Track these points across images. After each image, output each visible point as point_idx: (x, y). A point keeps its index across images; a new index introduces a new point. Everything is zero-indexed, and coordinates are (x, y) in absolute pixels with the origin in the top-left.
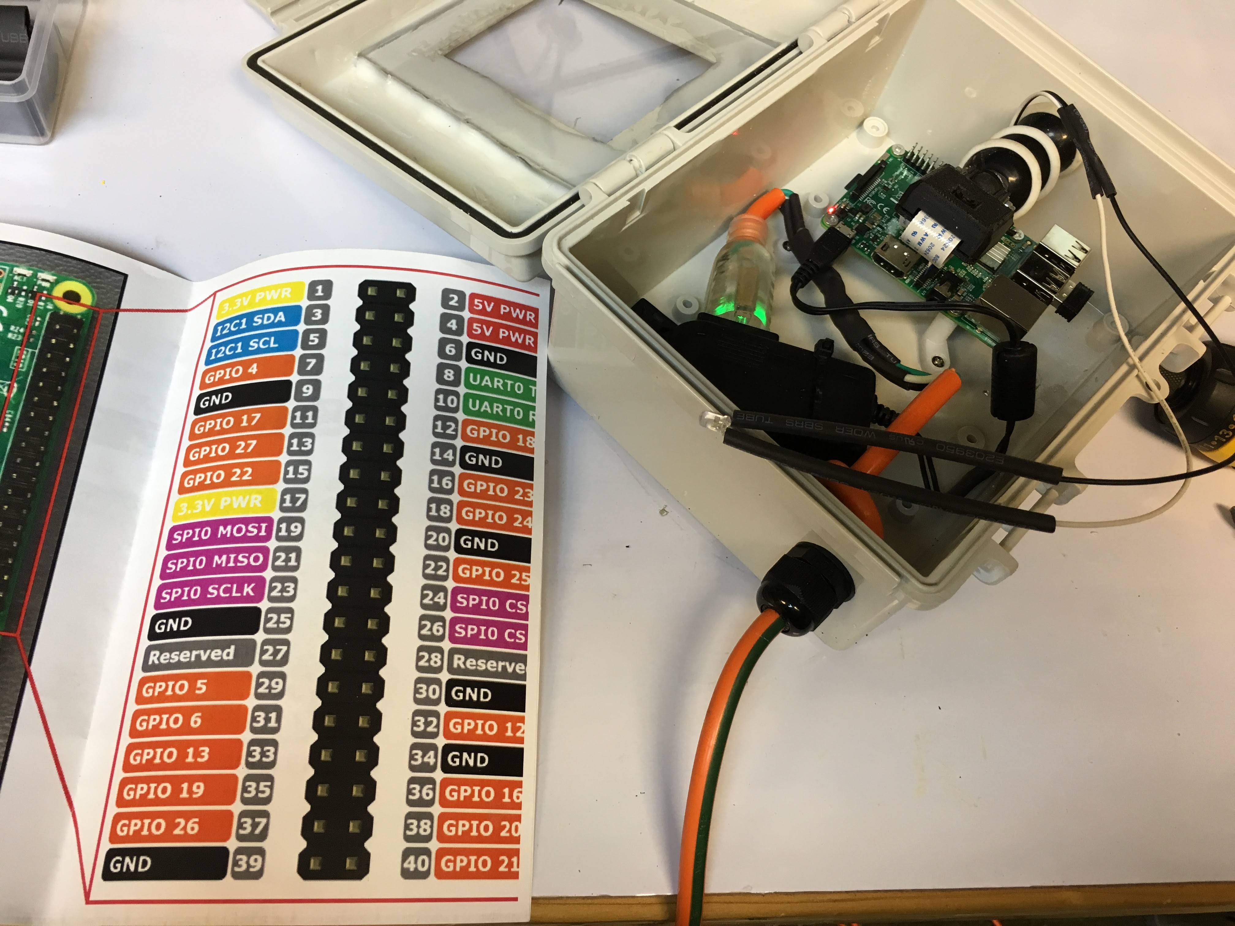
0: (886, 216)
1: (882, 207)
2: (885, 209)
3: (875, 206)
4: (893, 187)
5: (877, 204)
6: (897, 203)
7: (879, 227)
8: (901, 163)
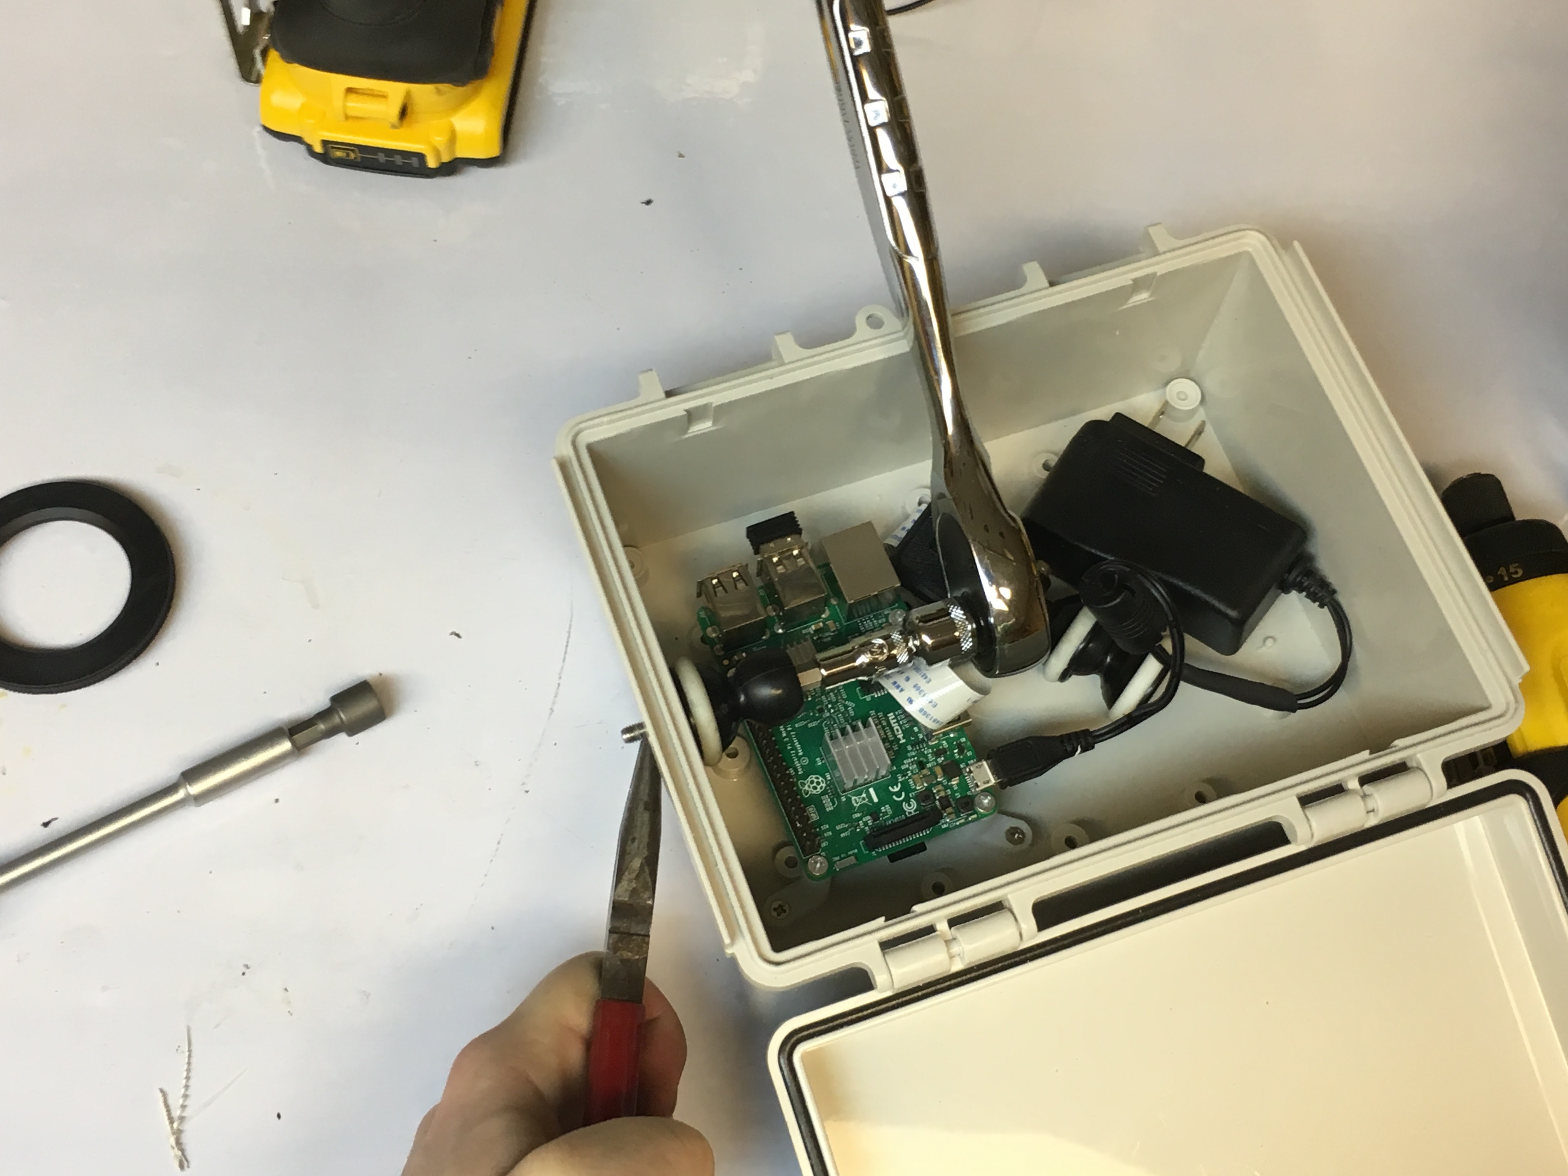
0: (900, 780)
1: (898, 794)
2: (896, 789)
3: (907, 800)
4: (864, 816)
5: (902, 802)
6: (871, 790)
7: (921, 765)
8: (824, 850)
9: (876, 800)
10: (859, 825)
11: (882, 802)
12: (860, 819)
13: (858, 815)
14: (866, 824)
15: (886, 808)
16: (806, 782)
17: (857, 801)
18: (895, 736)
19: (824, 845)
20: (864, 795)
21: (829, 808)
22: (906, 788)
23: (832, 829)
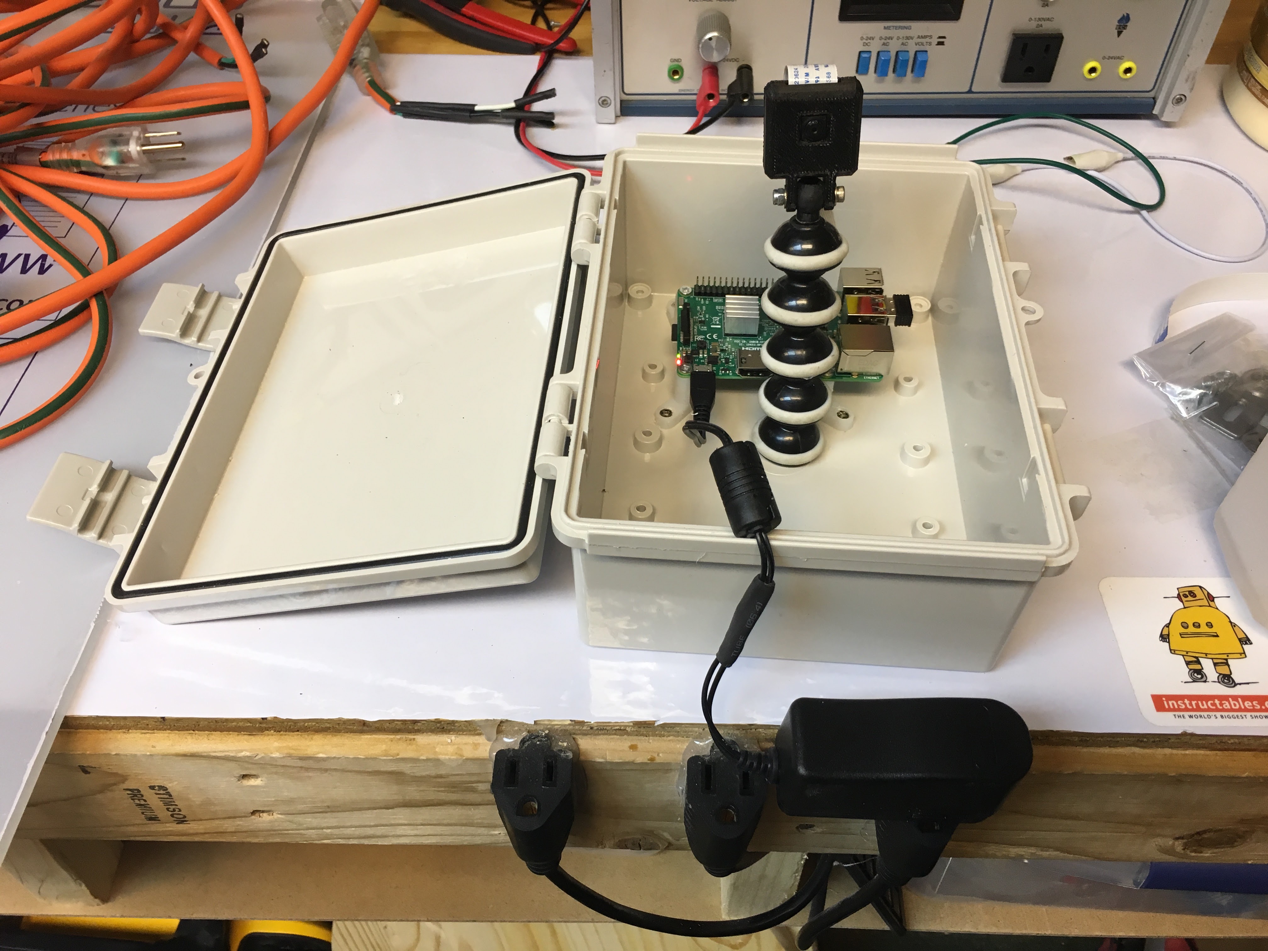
0: (719, 340)
1: (711, 336)
2: (715, 336)
3: (706, 339)
4: (706, 318)
5: (706, 336)
6: (719, 327)
7: (722, 351)
8: (695, 298)
9: (712, 326)
10: (700, 314)
11: (709, 328)
12: (705, 316)
13: (707, 316)
14: (699, 318)
15: (705, 328)
17: (716, 319)
18: (748, 347)
19: (697, 299)
20: (718, 323)
21: (717, 307)
22: (713, 340)
23: (705, 304)
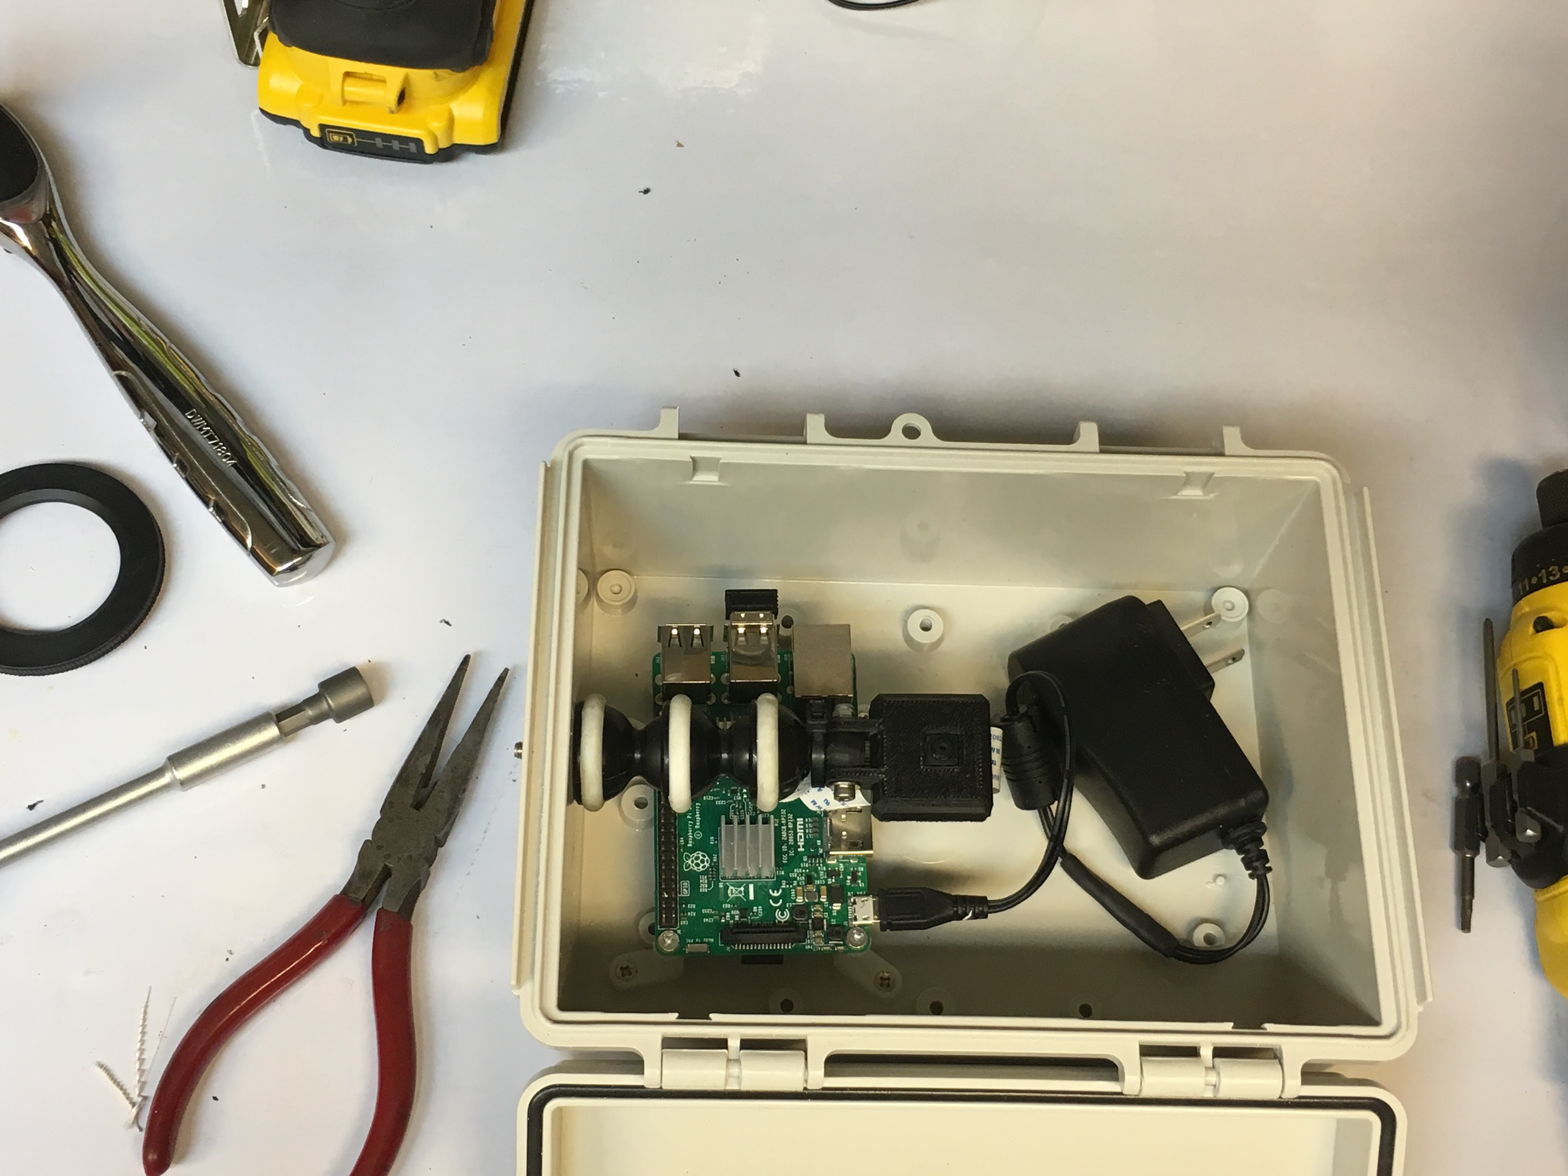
0: (783, 887)
1: (776, 900)
2: (776, 894)
3: (782, 909)
4: (734, 909)
5: (776, 908)
6: (751, 887)
7: (809, 880)
8: (681, 927)
9: (752, 897)
10: (725, 916)
11: (756, 902)
12: (729, 910)
13: (728, 906)
14: (733, 917)
15: (758, 910)
16: (691, 856)
17: (733, 892)
18: (796, 841)
19: (684, 923)
20: (742, 889)
21: (704, 888)
23: (698, 910)
